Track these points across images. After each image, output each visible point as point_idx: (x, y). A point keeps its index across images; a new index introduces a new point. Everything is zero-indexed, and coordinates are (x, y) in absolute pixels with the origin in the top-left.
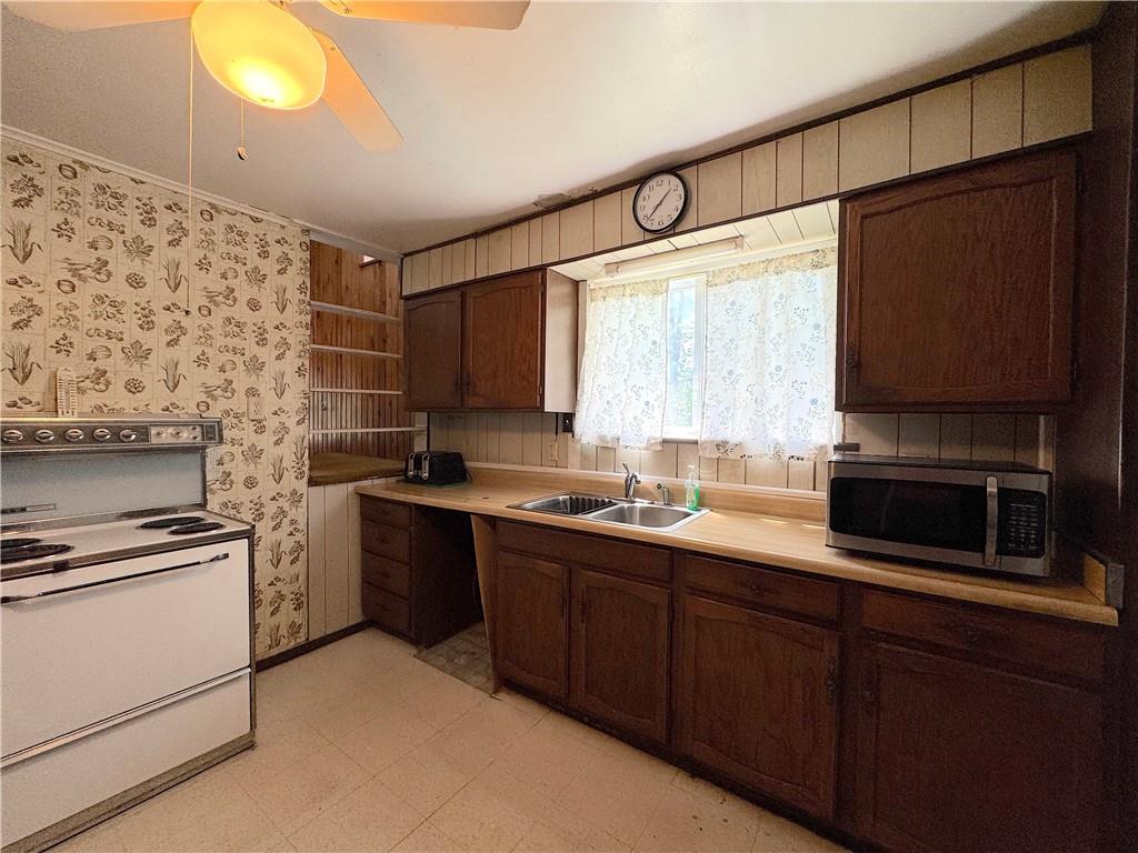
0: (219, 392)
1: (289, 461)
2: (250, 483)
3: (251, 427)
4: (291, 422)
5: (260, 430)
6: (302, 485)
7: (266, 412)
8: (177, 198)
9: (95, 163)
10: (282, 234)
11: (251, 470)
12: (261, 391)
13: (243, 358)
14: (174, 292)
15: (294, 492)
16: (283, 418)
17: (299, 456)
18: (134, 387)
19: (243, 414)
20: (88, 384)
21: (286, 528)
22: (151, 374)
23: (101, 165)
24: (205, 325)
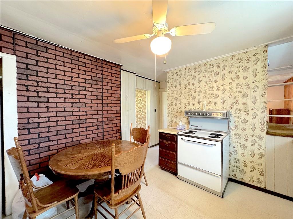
0: (234, 104)
1: (258, 125)
2: (244, 130)
3: (244, 114)
4: (259, 112)
5: (247, 114)
6: (264, 134)
7: (249, 109)
8: (224, 59)
9: (209, 61)
10: (256, 52)
11: (244, 126)
12: (247, 103)
13: (241, 94)
14: (223, 81)
15: (260, 136)
16: (255, 111)
17: (262, 123)
18: (215, 104)
19: (241, 110)
20: (208, 104)
21: (256, 146)
22: (219, 101)
23: (210, 60)
24: (231, 87)
